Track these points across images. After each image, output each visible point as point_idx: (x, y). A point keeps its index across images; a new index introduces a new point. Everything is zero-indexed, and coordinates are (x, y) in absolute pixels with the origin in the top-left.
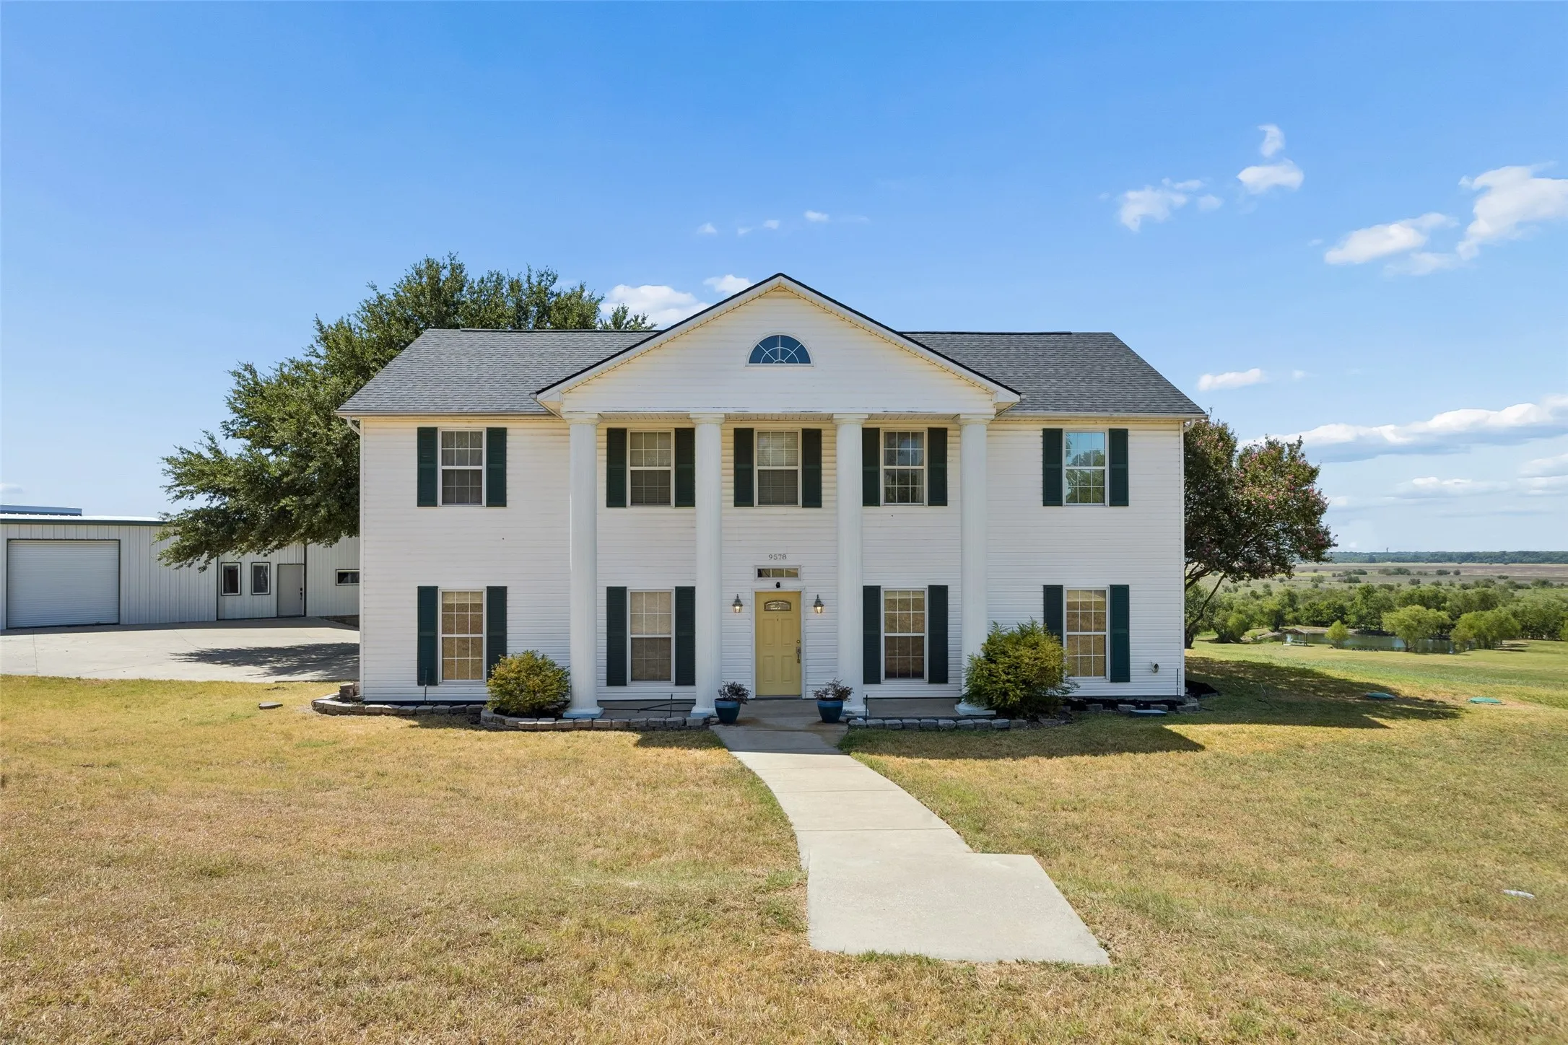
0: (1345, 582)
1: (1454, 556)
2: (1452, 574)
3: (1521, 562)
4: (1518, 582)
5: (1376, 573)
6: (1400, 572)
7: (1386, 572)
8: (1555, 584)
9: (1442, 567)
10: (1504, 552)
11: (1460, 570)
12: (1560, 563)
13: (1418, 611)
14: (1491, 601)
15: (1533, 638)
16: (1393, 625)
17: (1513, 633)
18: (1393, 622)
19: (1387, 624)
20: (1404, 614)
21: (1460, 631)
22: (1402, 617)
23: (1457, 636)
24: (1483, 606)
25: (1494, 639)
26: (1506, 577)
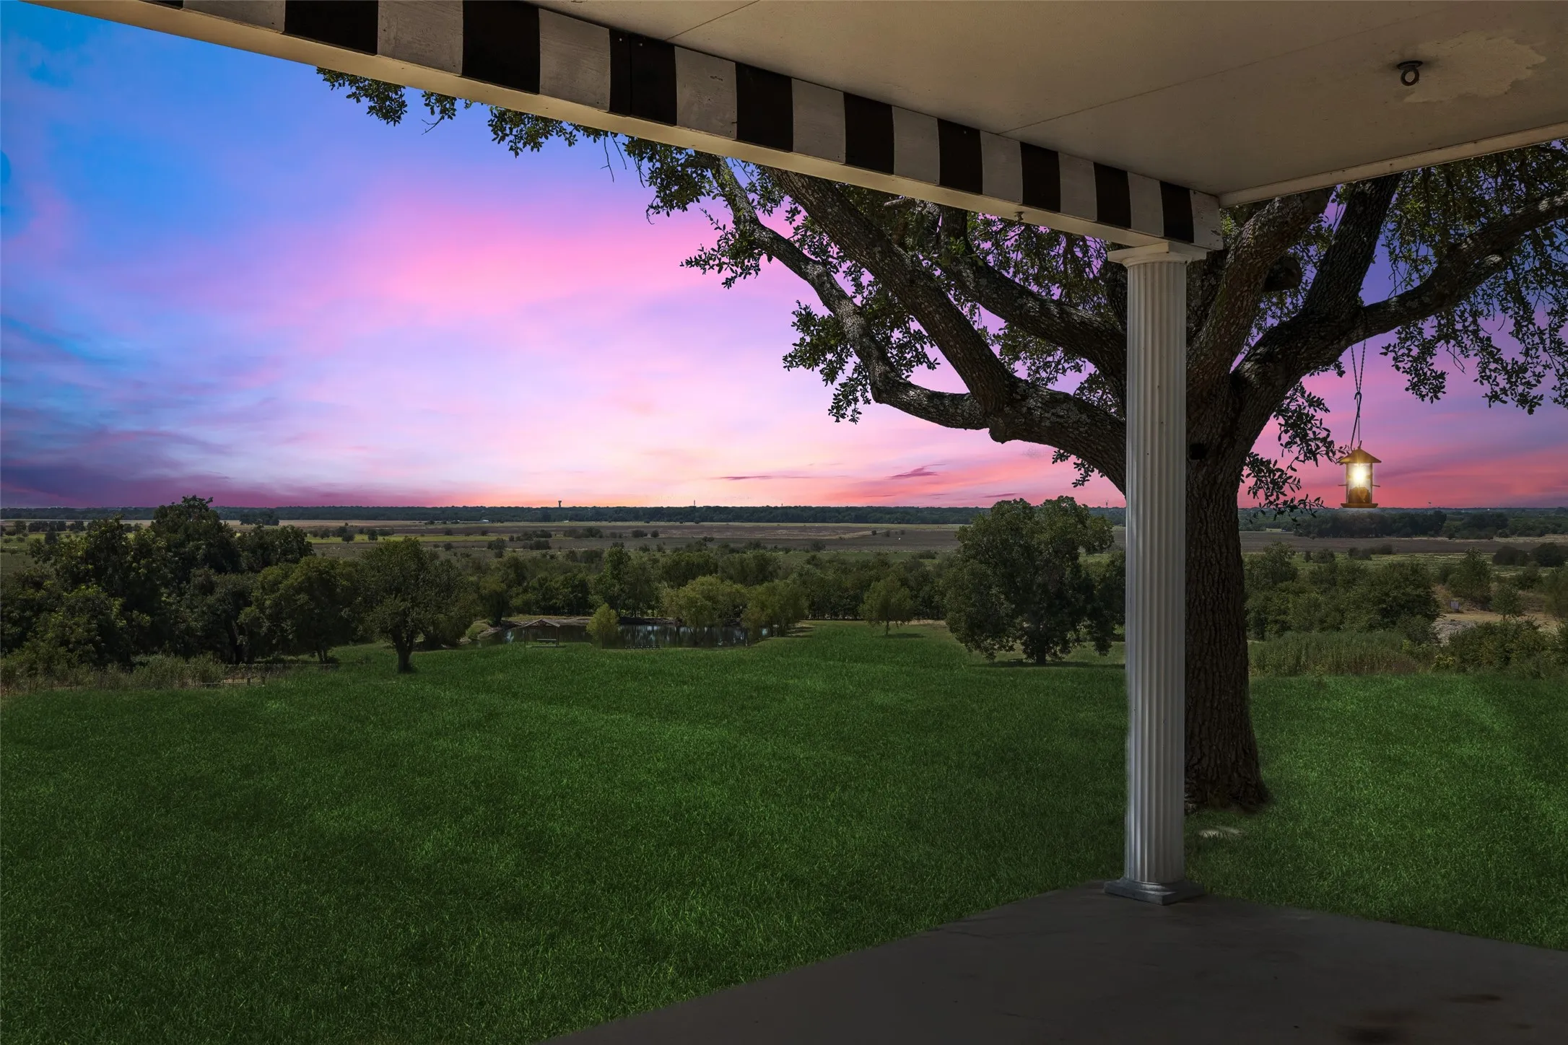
0: (532, 548)
1: (641, 513)
2: (649, 536)
3: (712, 520)
4: (732, 545)
5: (560, 536)
6: (592, 533)
7: (571, 533)
8: (769, 546)
9: (638, 527)
10: (694, 507)
11: (660, 530)
12: (750, 521)
13: (711, 584)
14: (770, 569)
15: (814, 617)
16: (681, 607)
17: (806, 612)
18: (681, 602)
19: (671, 605)
20: (693, 590)
21: (752, 612)
22: (692, 594)
23: (749, 620)
24: (761, 576)
25: (788, 621)
26: (711, 540)
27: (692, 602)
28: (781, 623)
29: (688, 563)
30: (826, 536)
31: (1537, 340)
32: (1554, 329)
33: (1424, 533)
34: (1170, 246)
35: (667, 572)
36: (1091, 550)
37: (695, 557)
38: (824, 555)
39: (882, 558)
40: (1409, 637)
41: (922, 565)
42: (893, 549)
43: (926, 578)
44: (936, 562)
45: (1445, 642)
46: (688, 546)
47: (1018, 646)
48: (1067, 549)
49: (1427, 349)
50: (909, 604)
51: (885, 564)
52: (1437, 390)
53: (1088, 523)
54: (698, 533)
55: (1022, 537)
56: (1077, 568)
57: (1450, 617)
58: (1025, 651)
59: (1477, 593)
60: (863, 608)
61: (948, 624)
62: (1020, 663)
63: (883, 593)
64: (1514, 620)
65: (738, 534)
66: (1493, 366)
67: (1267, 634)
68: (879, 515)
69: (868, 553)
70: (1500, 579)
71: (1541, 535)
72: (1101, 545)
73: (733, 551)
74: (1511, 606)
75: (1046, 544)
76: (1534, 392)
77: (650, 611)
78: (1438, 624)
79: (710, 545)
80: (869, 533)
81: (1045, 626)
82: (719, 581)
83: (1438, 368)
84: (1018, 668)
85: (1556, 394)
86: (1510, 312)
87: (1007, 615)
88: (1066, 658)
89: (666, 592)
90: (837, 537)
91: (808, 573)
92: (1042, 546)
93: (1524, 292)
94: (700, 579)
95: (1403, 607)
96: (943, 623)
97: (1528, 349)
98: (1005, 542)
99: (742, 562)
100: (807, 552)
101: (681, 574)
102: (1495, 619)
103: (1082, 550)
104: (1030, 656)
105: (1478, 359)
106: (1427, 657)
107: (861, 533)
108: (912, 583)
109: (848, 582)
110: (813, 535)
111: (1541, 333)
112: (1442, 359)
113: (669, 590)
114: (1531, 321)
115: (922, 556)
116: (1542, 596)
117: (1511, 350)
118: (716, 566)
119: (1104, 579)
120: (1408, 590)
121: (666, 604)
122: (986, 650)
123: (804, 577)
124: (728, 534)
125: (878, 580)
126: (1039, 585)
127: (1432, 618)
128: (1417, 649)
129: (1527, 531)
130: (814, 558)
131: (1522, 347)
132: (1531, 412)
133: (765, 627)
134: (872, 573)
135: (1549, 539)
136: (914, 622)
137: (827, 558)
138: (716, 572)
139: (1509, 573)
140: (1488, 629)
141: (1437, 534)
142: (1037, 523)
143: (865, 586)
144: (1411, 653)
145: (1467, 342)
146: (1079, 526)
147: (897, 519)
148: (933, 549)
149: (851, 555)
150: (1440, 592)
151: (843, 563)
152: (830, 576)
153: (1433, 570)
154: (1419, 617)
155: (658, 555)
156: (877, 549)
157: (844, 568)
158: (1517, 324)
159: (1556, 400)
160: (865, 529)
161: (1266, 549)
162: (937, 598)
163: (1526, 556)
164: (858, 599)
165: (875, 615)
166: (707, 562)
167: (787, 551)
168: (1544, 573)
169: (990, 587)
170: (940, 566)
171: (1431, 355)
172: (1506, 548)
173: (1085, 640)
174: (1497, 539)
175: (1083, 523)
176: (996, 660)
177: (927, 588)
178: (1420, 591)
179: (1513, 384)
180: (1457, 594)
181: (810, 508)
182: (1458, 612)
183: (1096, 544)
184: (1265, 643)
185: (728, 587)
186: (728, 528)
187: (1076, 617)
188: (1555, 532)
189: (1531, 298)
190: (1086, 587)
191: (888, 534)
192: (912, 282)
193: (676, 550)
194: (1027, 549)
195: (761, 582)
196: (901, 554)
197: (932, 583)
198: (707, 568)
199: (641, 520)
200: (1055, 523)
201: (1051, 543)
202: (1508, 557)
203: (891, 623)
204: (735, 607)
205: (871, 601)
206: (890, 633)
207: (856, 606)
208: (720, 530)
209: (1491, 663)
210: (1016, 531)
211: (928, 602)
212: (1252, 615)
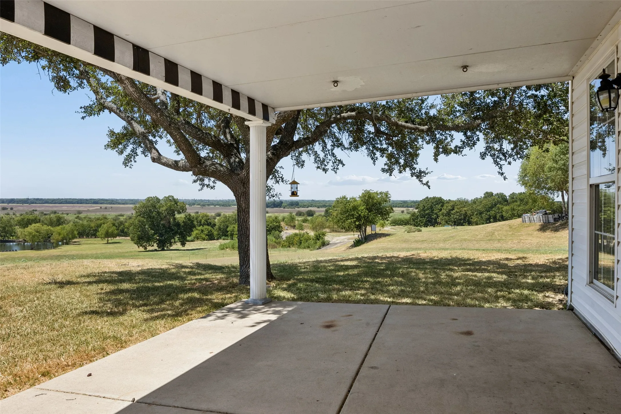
1: (5, 201)
2: (9, 209)
3: (36, 203)
4: (45, 213)
8: (60, 213)
9: (4, 206)
10: (28, 199)
11: (13, 207)
12: (52, 204)
13: (38, 227)
14: (62, 221)
15: (80, 238)
16: (26, 235)
17: (77, 236)
18: (26, 234)
19: (21, 235)
20: (31, 229)
21: (55, 237)
22: (30, 231)
23: (54, 239)
24: (58, 223)
25: (70, 239)
26: (36, 211)
27: (30, 233)
28: (66, 241)
29: (28, 219)
30: (81, 209)
31: (328, 153)
32: (332, 150)
33: (277, 207)
34: (263, 121)
35: (19, 223)
36: (179, 213)
37: (31, 217)
38: (82, 216)
39: (104, 216)
40: (275, 237)
41: (119, 219)
42: (108, 213)
43: (121, 223)
44: (125, 217)
45: (284, 238)
46: (26, 213)
47: (155, 245)
48: (171, 212)
49: (300, 154)
50: (116, 232)
51: (105, 218)
52: (303, 165)
53: (178, 204)
54: (30, 208)
55: (156, 208)
56: (175, 219)
57: (285, 231)
58: (157, 246)
59: (292, 224)
60: (98, 234)
61: (131, 238)
62: (156, 250)
63: (106, 228)
64: (302, 232)
65: (47, 209)
66: (318, 159)
67: (234, 238)
68: (102, 201)
69: (99, 215)
70: (298, 220)
71: (308, 207)
72: (182, 211)
73: (45, 215)
74: (301, 228)
75: (165, 211)
76: (326, 167)
77: (11, 237)
78: (282, 233)
79: (35, 212)
80: (99, 208)
81: (164, 238)
82: (41, 226)
83: (303, 159)
84: (155, 252)
85: (332, 168)
86: (321, 145)
87: (151, 235)
88: (171, 248)
89: (19, 230)
90: (87, 209)
91: (77, 222)
92: (163, 212)
93: (325, 139)
94: (33, 225)
95: (273, 229)
96: (129, 238)
97: (325, 155)
98: (150, 210)
99: (50, 218)
100: (75, 214)
101: (25, 223)
102: (297, 231)
103: (176, 212)
104: (159, 248)
105: (314, 157)
106: (279, 243)
107: (96, 208)
108: (117, 225)
109: (93, 225)
110: (78, 209)
111: (329, 150)
112: (304, 156)
113: (20, 229)
114: (326, 147)
115: (119, 216)
116: (309, 225)
117: (322, 155)
118: (40, 220)
119: (184, 222)
120: (274, 224)
121: (19, 234)
122: (144, 246)
123: (75, 224)
124: (43, 209)
125: (104, 224)
126: (162, 225)
127: (281, 232)
128: (277, 241)
129: (304, 206)
130: (78, 217)
131: (324, 155)
132: (326, 173)
133: (60, 241)
134: (102, 221)
135: (310, 208)
136: (118, 238)
137: (83, 217)
138: (40, 222)
139: (300, 218)
140: (296, 235)
141: (280, 207)
142: (161, 204)
143: (99, 226)
144: (275, 242)
145: (310, 152)
146: (175, 205)
147: (109, 203)
148: (123, 213)
149: (93, 215)
150: (283, 224)
151: (90, 218)
152: (85, 223)
153: (280, 218)
154: (277, 231)
155: (13, 216)
156: (102, 213)
157: (90, 220)
158: (323, 148)
159: (332, 170)
160: (97, 206)
161: (233, 212)
162: (126, 230)
163: (304, 214)
164: (96, 231)
165: (103, 236)
166: (36, 219)
167: (67, 214)
168: (309, 218)
169: (145, 226)
170: (126, 219)
171: (302, 155)
172: (299, 211)
173: (177, 242)
174: (296, 209)
175: (176, 204)
176: (147, 250)
177: (122, 226)
178: (277, 224)
179: (322, 165)
180: (287, 225)
181: (76, 199)
182: (287, 230)
183: (181, 211)
184: (234, 241)
185: (45, 227)
186: (43, 206)
187: (175, 234)
188: (311, 207)
189: (326, 141)
190: (178, 225)
191: (106, 208)
192: (170, 125)
193: (21, 215)
194: (159, 213)
195: (58, 225)
196: (111, 215)
197: (124, 224)
198: (36, 221)
199: (5, 203)
200: (167, 204)
201: (166, 210)
202: (299, 214)
203: (109, 238)
204: (48, 235)
205: (102, 231)
206: (109, 242)
207: (96, 233)
208: (39, 207)
209: (297, 244)
210: (155, 207)
211: (122, 231)
212: (229, 232)
